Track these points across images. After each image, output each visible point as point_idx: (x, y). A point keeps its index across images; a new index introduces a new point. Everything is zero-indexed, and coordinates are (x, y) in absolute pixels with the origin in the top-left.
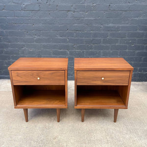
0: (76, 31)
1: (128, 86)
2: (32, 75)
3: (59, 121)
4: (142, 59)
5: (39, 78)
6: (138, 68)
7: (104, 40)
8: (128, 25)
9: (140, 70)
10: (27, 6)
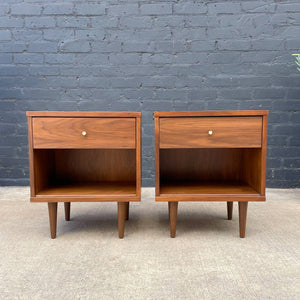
0: (157, 87)
1: (261, 149)
2: (72, 127)
3: (121, 237)
4: (288, 140)
5: (84, 133)
6: (282, 160)
7: (209, 104)
8: (252, 76)
9: (287, 164)
10: (68, 44)
